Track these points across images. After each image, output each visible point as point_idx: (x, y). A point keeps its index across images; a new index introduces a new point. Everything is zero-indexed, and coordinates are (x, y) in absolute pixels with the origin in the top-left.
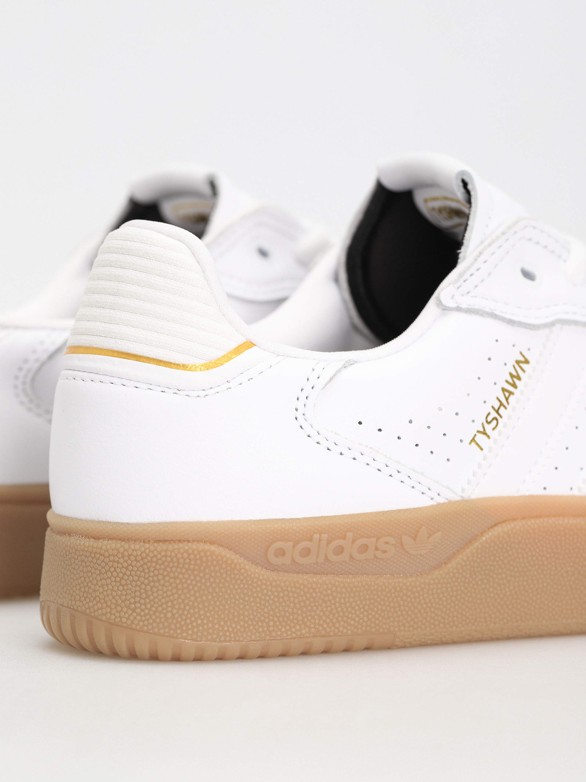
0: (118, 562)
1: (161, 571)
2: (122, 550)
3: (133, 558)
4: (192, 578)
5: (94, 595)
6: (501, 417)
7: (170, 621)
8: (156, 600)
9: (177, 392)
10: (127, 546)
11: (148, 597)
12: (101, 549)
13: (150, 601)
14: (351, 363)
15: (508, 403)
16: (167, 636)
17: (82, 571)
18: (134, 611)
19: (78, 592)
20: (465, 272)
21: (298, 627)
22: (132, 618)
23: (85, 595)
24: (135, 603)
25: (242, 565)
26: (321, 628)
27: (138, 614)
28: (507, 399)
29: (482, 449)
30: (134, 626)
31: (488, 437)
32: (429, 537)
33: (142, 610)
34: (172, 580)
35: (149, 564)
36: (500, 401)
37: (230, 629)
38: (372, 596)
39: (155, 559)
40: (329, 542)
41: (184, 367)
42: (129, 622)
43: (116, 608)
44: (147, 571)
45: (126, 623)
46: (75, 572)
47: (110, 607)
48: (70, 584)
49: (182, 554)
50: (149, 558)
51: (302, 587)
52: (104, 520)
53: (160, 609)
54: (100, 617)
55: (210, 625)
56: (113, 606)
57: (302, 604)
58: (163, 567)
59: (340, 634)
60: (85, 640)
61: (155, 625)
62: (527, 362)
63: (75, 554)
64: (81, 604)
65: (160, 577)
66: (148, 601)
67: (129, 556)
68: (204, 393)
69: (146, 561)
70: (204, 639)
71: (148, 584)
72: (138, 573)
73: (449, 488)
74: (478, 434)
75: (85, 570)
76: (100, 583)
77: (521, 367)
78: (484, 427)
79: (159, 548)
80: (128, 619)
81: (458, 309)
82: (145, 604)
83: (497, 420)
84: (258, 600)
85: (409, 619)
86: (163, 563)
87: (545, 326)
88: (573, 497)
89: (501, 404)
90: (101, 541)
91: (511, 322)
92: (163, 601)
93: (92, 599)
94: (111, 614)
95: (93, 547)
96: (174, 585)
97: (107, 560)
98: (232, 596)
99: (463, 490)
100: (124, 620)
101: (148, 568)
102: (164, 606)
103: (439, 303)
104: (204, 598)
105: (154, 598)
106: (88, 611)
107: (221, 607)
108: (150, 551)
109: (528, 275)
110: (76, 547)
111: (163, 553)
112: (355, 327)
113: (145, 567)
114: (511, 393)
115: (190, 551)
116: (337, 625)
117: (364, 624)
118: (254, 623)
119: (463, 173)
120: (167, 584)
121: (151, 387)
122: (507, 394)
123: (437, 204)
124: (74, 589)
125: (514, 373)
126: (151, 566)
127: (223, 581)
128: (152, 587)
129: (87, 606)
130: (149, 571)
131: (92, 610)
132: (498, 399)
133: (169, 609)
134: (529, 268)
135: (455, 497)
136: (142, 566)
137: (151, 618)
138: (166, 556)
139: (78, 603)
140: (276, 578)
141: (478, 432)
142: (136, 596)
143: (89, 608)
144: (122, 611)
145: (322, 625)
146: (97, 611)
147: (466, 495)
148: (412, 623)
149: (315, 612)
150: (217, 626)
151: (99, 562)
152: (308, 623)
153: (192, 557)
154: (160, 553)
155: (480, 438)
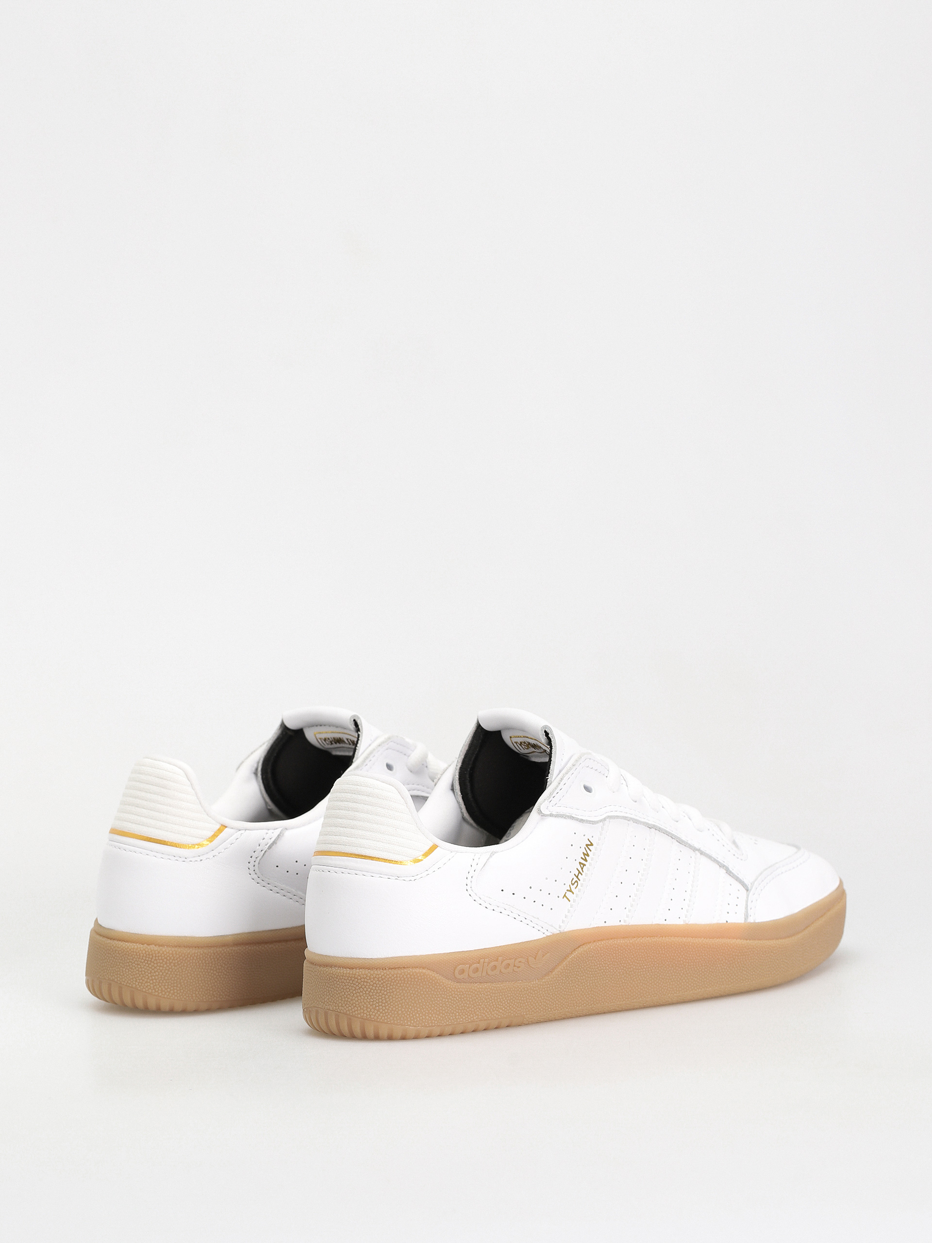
0: (367, 982)
1: (394, 986)
2: (369, 974)
3: (376, 979)
4: (413, 989)
5: (351, 1003)
6: (579, 880)
7: (400, 1016)
8: (392, 1004)
9: (398, 878)
10: (372, 972)
11: (386, 1002)
12: (355, 974)
13: (388, 1004)
14: (493, 854)
15: (583, 871)
16: (389, 1024)
17: (343, 988)
18: (378, 1011)
19: (340, 1001)
20: (553, 791)
21: (472, 1016)
22: (377, 1015)
23: (346, 1002)
24: (378, 1006)
25: (441, 980)
26: (484, 1015)
27: (381, 1013)
28: (582, 869)
29: (569, 901)
30: (379, 1020)
31: (573, 893)
32: (543, 957)
33: (384, 1010)
34: (401, 992)
35: (387, 982)
36: (578, 871)
37: (435, 1019)
38: (511, 994)
39: (390, 979)
40: (489, 963)
41: (396, 862)
42: (376, 1018)
43: (367, 1010)
44: (385, 986)
45: (373, 1018)
46: (337, 989)
47: (363, 1009)
48: (333, 996)
49: (406, 976)
50: (387, 979)
51: (474, 991)
52: (355, 957)
53: (394, 1009)
54: (356, 1016)
55: (424, 1017)
56: (365, 1009)
57: (474, 1001)
58: (395, 984)
59: (494, 1018)
60: (334, 1028)
61: (391, 1018)
62: (592, 845)
63: (337, 978)
64: (343, 1008)
65: (394, 990)
66: (386, 1004)
67: (374, 978)
68: (414, 878)
69: (384, 980)
70: (420, 1025)
71: (387, 995)
72: (380, 988)
73: (552, 926)
74: (567, 892)
75: (345, 987)
76: (355, 995)
77: (588, 848)
78: (570, 887)
79: (392, 973)
80: (375, 1016)
81: (551, 815)
82: (385, 1006)
83: (577, 882)
84: (450, 1000)
85: (532, 1007)
86: (395, 981)
87: (601, 821)
88: (622, 926)
89: (579, 872)
90: (354, 970)
91: (582, 821)
92: (396, 1004)
93: (350, 1005)
94: (364, 1013)
95: (349, 974)
96: (402, 994)
97: (359, 981)
98: (435, 999)
99: (560, 927)
100: (372, 1017)
101: (386, 985)
102: (397, 1007)
103: (540, 812)
104: (420, 1001)
105: (391, 1003)
106: (348, 1012)
107: (430, 1006)
108: (387, 975)
109: (587, 789)
110: (337, 974)
111: (395, 976)
112: (464, 819)
113: (384, 984)
114: (584, 865)
115: (411, 973)
116: (493, 1013)
117: (507, 1011)
118: (448, 1014)
119: (546, 726)
120: (398, 994)
121: (382, 876)
122: (582, 866)
123: (519, 740)
124: (337, 999)
125: (586, 853)
126: (388, 983)
127: (430, 990)
128: (389, 997)
129: (347, 1009)
130: (387, 987)
131: (351, 1011)
132: (577, 869)
133: (400, 1009)
134: (588, 785)
135: (556, 932)
136: (382, 984)
137: (389, 1014)
138: (397, 977)
139: (340, 1008)
140: (459, 987)
141: (567, 890)
142: (379, 1002)
143: (349, 1010)
144: (370, 1011)
145: (485, 1014)
146: (355, 1012)
147: (562, 930)
148: (533, 1009)
149: (481, 1006)
150: (427, 1017)
151: (354, 982)
152: (477, 1013)
153: (412, 977)
154: (393, 975)
155: (569, 894)
